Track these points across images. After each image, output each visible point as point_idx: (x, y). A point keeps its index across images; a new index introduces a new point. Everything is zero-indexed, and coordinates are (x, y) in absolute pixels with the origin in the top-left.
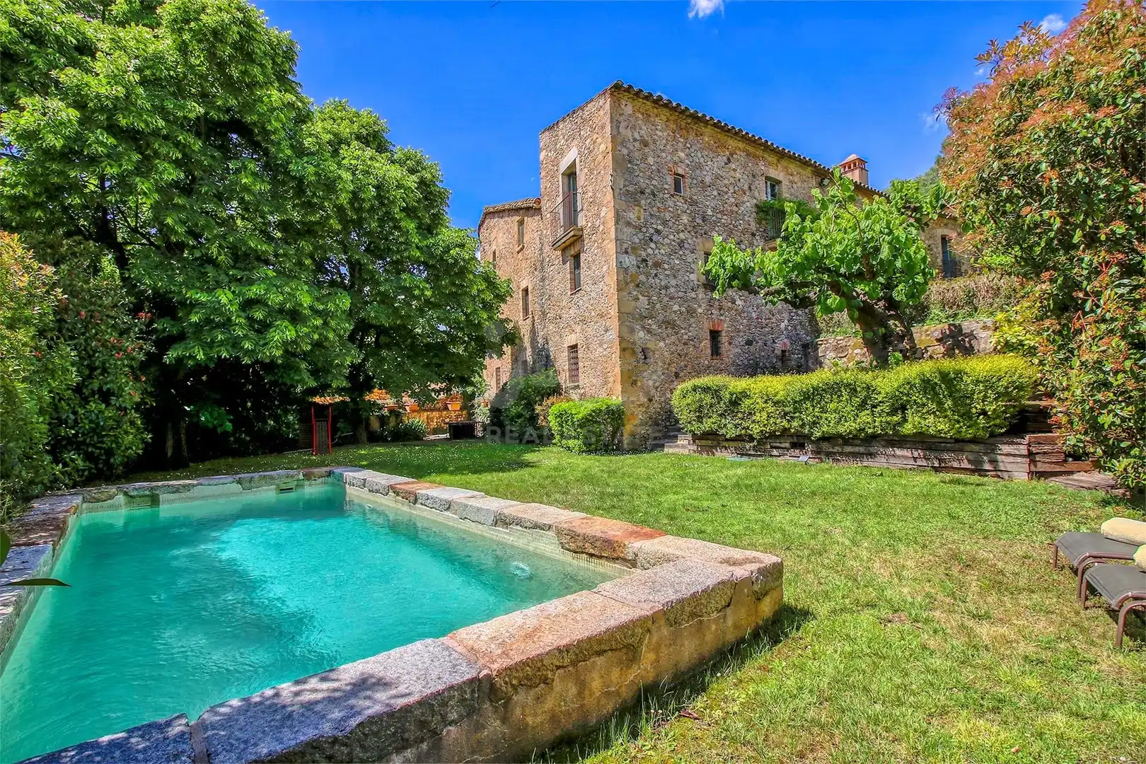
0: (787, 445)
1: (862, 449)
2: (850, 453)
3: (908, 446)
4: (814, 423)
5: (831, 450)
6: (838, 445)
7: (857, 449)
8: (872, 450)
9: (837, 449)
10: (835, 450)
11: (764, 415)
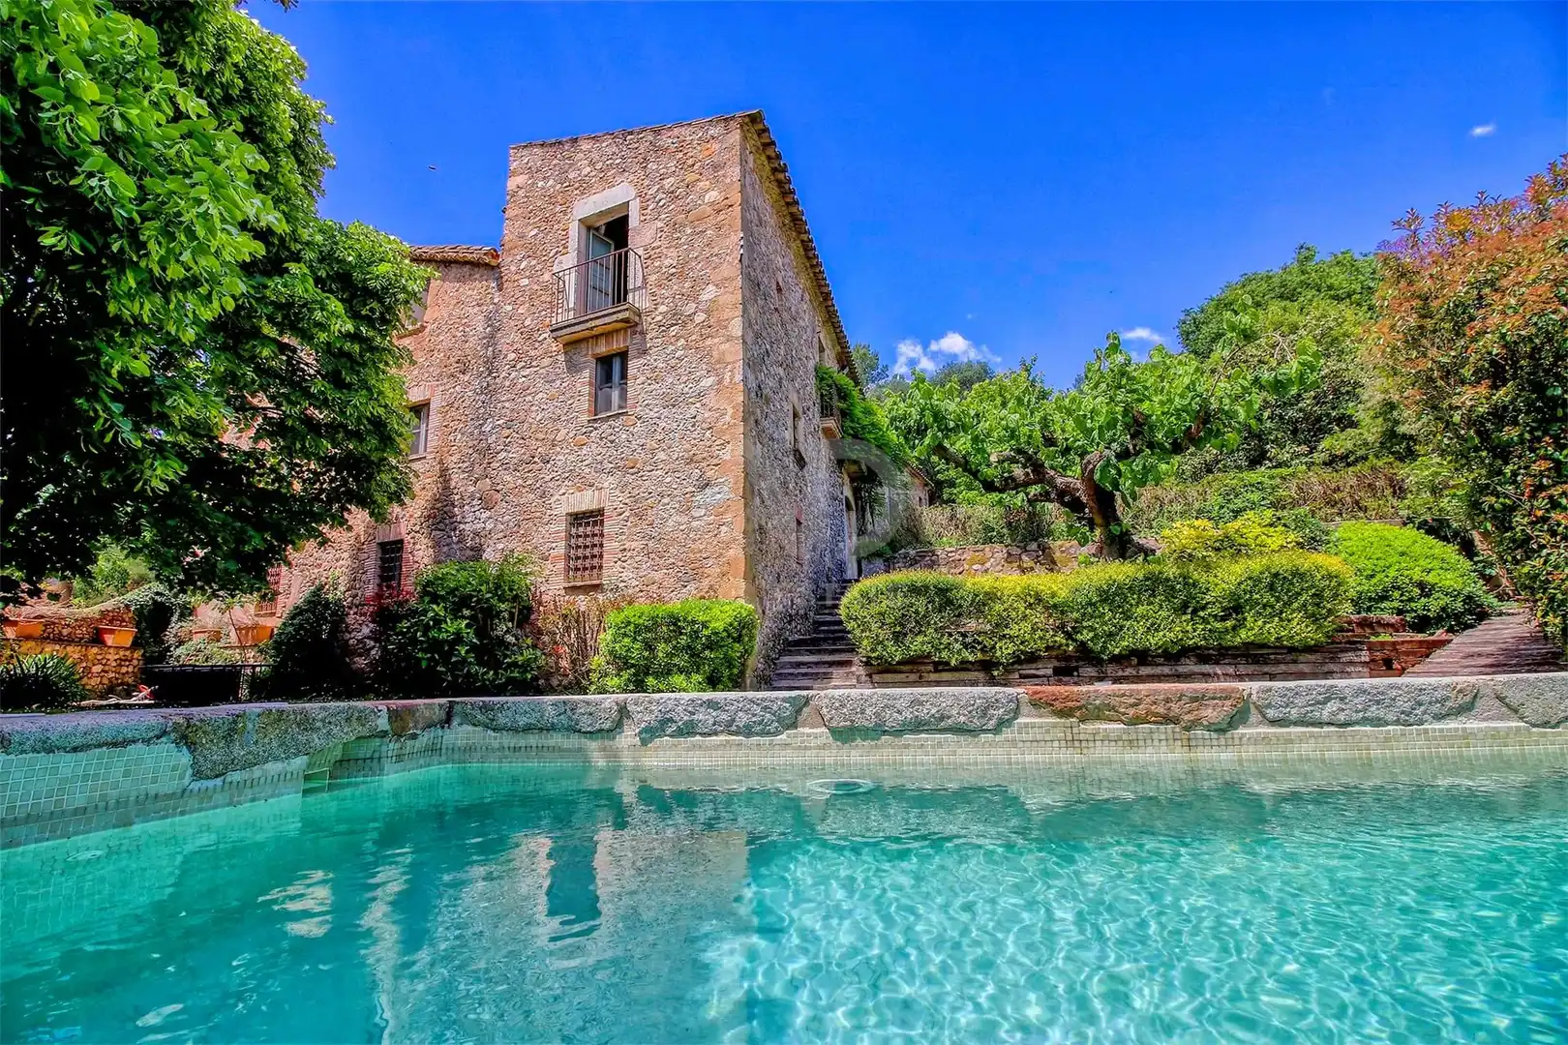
0: (1050, 672)
1: (1166, 670)
2: (1148, 676)
3: (1226, 661)
4: (1111, 635)
5: (1120, 673)
6: (1131, 666)
7: (1158, 670)
8: (1181, 669)
9: (1129, 671)
10: (1126, 674)
11: (1026, 626)
